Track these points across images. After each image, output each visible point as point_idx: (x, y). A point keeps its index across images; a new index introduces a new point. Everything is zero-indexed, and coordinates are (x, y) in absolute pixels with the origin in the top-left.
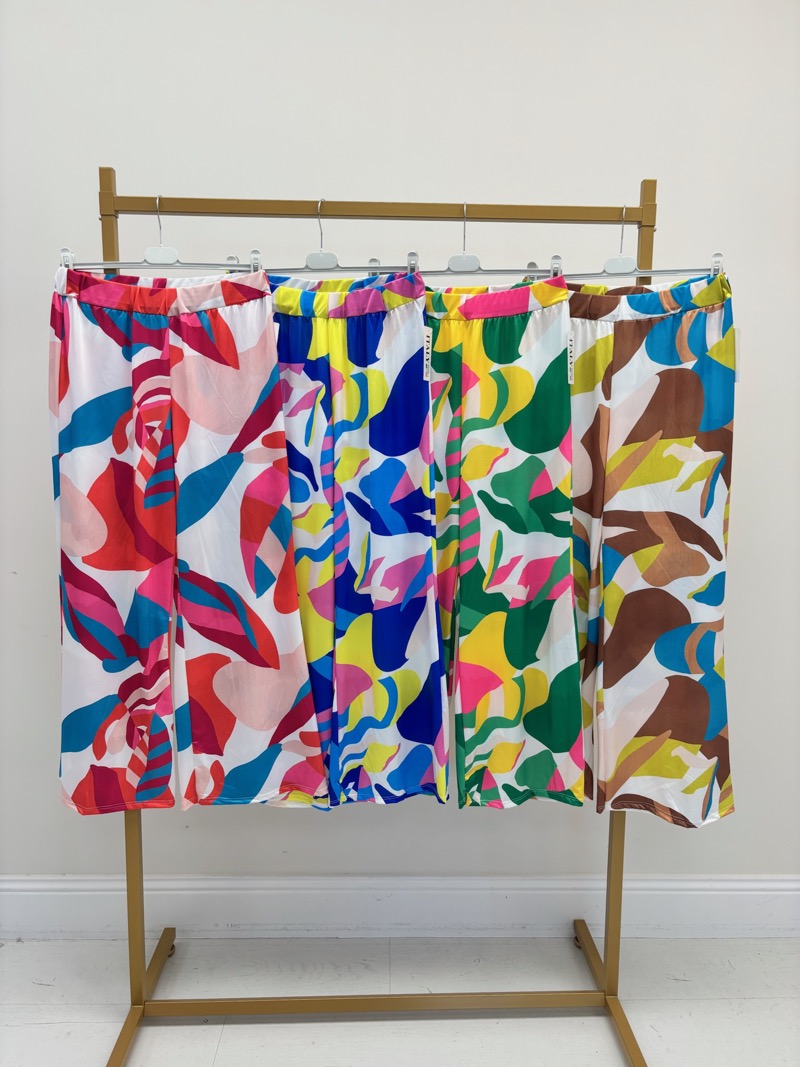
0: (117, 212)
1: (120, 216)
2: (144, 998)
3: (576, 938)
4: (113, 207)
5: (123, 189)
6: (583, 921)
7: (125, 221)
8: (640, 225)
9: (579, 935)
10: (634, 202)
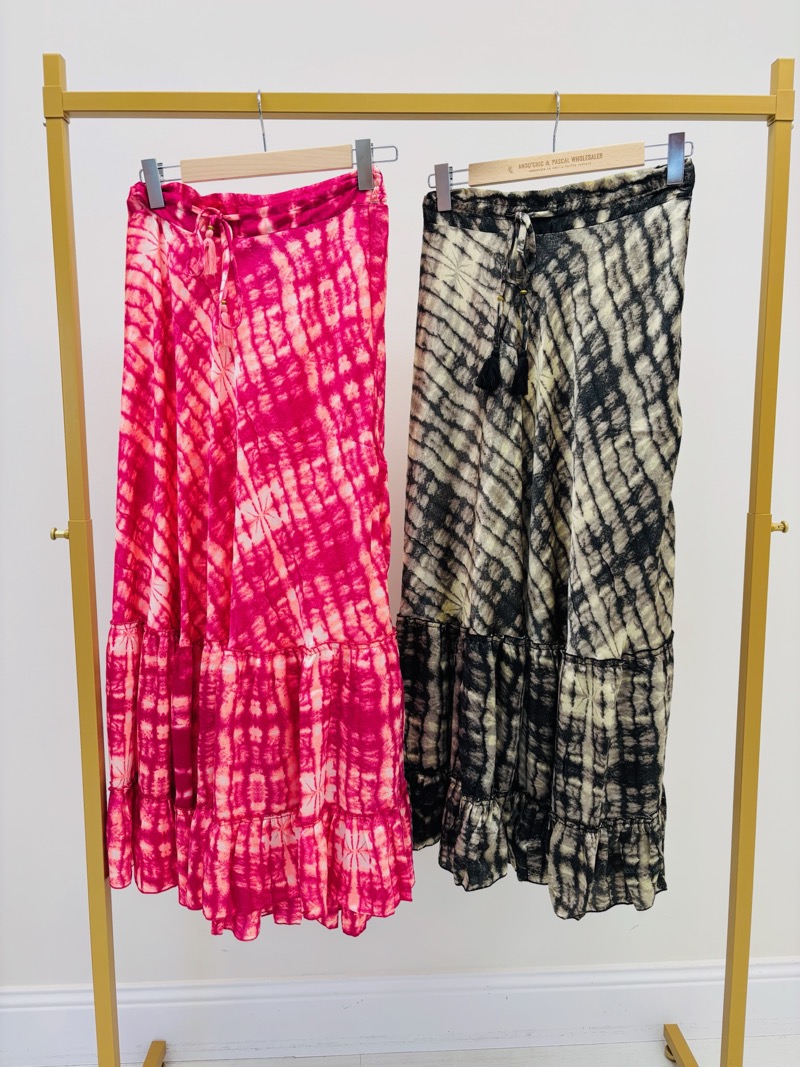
1: (72, 120)
8: (771, 119)
10: (764, 90)
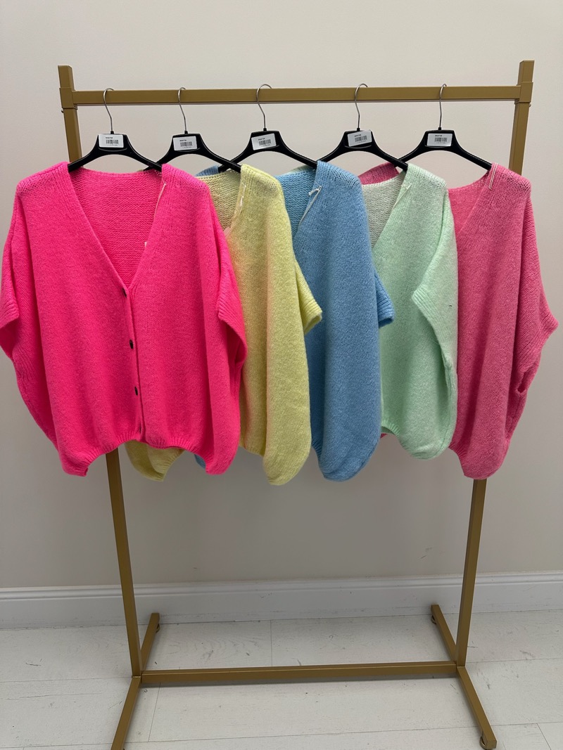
0: (76, 105)
2: (141, 669)
3: (433, 617)
4: (72, 100)
5: (80, 85)
6: (437, 606)
7: (83, 112)
9: (435, 616)
